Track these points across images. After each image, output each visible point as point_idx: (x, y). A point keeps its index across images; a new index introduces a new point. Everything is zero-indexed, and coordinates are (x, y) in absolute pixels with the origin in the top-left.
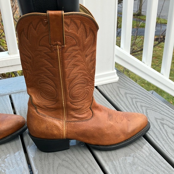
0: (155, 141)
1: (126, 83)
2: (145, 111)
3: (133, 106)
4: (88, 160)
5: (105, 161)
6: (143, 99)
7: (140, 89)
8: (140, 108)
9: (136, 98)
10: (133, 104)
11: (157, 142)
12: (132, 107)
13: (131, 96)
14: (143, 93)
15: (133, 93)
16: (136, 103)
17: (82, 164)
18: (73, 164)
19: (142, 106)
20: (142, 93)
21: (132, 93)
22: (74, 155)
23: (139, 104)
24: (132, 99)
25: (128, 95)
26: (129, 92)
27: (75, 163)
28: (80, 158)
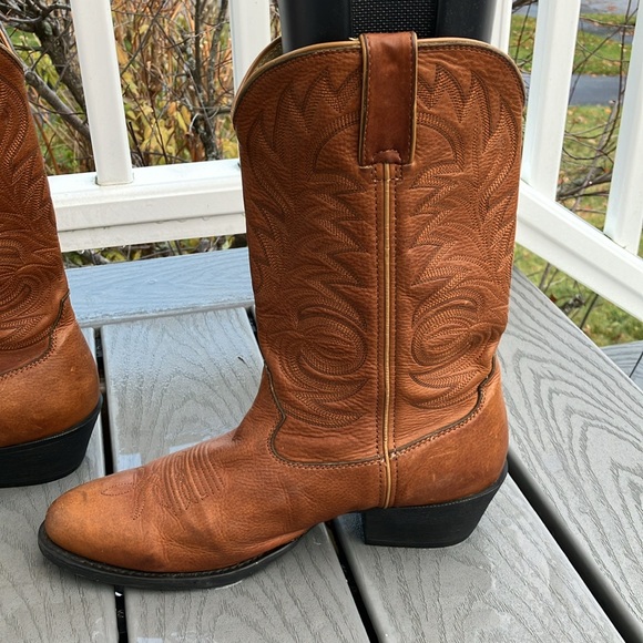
0: (595, 553)
1: (527, 313)
2: (577, 432)
3: (536, 409)
4: (329, 601)
5: (392, 614)
6: (580, 383)
7: (576, 343)
8: (560, 416)
9: (554, 378)
10: (539, 402)
11: (599, 561)
12: (531, 412)
13: (536, 366)
14: (587, 359)
15: (548, 357)
16: (550, 399)
17: (304, 615)
18: (271, 612)
19: (569, 411)
20: (580, 359)
21: (542, 354)
22: (283, 576)
23: (559, 402)
24: (538, 378)
25: (524, 363)
26: (530, 349)
27: (278, 607)
28: (301, 590)
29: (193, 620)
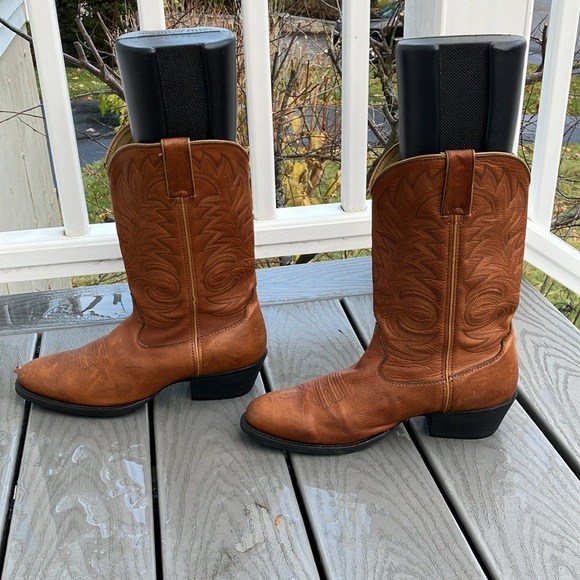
0: (570, 444)
1: (530, 306)
2: (562, 379)
3: (535, 365)
4: (410, 463)
5: (448, 471)
6: (565, 350)
7: (562, 325)
8: (551, 370)
9: (547, 347)
10: (538, 361)
11: (573, 448)
12: (532, 366)
13: (536, 339)
14: (569, 335)
15: (544, 334)
16: (545, 359)
17: (397, 470)
18: (378, 468)
19: (557, 367)
20: (564, 335)
21: (540, 332)
22: (382, 451)
23: (550, 361)
24: (537, 347)
25: (528, 338)
26: (531, 329)
27: (381, 465)
28: (394, 458)
29: (333, 470)
